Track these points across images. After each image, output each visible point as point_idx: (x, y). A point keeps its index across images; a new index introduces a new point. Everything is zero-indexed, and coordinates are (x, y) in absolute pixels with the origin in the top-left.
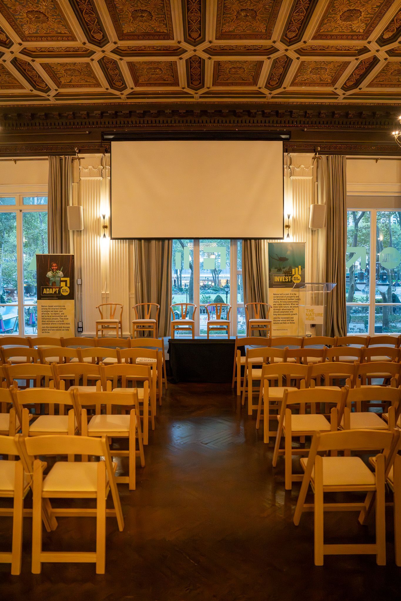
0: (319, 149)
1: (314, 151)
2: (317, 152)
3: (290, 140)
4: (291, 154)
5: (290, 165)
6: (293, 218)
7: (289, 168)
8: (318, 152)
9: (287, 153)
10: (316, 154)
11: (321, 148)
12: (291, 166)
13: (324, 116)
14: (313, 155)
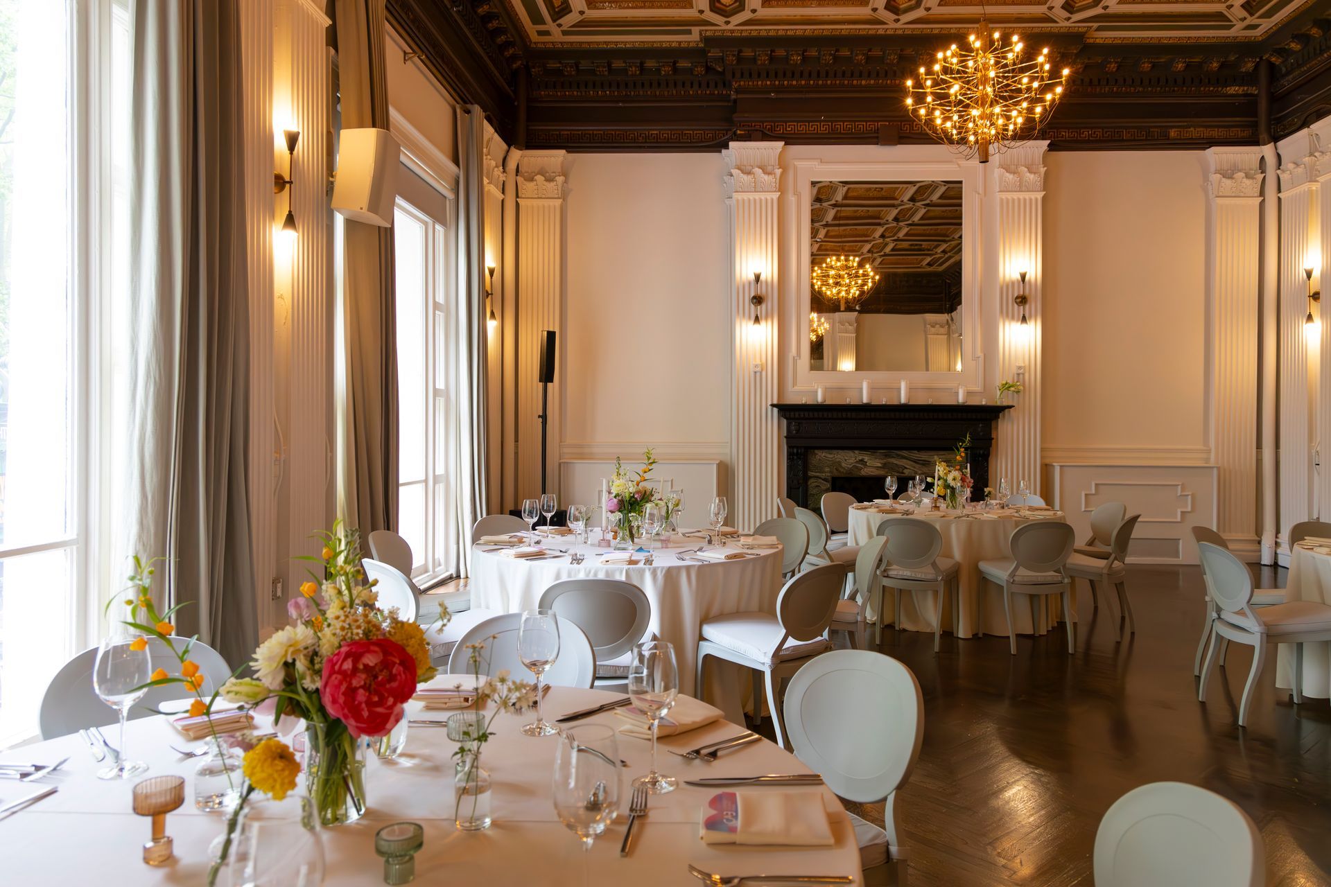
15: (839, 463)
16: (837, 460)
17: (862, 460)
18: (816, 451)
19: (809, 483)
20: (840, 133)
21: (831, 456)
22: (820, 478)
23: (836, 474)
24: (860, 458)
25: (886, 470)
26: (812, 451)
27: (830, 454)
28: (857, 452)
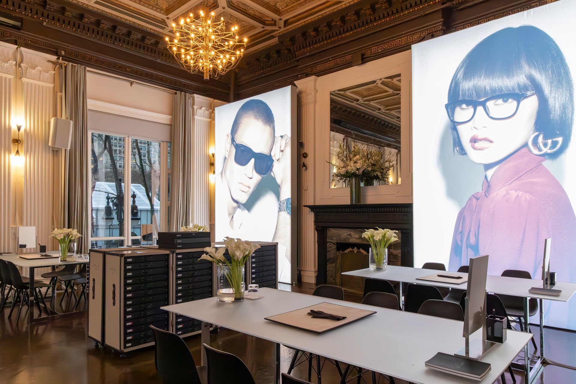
0: (63, 53)
1: (56, 53)
2: (60, 56)
3: (21, 31)
4: (23, 49)
5: (22, 61)
6: (25, 130)
7: (20, 66)
8: (62, 57)
9: (17, 46)
10: (58, 59)
11: (65, 52)
12: (22, 64)
13: (70, 15)
14: (54, 58)
15: (340, 235)
16: (339, 234)
17: (350, 234)
18: (330, 229)
19: (327, 245)
20: (339, 64)
21: (337, 232)
22: (332, 243)
23: (339, 241)
24: (349, 233)
25: (361, 240)
26: (329, 229)
27: (336, 230)
28: (348, 230)
